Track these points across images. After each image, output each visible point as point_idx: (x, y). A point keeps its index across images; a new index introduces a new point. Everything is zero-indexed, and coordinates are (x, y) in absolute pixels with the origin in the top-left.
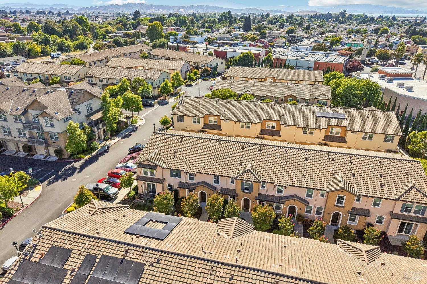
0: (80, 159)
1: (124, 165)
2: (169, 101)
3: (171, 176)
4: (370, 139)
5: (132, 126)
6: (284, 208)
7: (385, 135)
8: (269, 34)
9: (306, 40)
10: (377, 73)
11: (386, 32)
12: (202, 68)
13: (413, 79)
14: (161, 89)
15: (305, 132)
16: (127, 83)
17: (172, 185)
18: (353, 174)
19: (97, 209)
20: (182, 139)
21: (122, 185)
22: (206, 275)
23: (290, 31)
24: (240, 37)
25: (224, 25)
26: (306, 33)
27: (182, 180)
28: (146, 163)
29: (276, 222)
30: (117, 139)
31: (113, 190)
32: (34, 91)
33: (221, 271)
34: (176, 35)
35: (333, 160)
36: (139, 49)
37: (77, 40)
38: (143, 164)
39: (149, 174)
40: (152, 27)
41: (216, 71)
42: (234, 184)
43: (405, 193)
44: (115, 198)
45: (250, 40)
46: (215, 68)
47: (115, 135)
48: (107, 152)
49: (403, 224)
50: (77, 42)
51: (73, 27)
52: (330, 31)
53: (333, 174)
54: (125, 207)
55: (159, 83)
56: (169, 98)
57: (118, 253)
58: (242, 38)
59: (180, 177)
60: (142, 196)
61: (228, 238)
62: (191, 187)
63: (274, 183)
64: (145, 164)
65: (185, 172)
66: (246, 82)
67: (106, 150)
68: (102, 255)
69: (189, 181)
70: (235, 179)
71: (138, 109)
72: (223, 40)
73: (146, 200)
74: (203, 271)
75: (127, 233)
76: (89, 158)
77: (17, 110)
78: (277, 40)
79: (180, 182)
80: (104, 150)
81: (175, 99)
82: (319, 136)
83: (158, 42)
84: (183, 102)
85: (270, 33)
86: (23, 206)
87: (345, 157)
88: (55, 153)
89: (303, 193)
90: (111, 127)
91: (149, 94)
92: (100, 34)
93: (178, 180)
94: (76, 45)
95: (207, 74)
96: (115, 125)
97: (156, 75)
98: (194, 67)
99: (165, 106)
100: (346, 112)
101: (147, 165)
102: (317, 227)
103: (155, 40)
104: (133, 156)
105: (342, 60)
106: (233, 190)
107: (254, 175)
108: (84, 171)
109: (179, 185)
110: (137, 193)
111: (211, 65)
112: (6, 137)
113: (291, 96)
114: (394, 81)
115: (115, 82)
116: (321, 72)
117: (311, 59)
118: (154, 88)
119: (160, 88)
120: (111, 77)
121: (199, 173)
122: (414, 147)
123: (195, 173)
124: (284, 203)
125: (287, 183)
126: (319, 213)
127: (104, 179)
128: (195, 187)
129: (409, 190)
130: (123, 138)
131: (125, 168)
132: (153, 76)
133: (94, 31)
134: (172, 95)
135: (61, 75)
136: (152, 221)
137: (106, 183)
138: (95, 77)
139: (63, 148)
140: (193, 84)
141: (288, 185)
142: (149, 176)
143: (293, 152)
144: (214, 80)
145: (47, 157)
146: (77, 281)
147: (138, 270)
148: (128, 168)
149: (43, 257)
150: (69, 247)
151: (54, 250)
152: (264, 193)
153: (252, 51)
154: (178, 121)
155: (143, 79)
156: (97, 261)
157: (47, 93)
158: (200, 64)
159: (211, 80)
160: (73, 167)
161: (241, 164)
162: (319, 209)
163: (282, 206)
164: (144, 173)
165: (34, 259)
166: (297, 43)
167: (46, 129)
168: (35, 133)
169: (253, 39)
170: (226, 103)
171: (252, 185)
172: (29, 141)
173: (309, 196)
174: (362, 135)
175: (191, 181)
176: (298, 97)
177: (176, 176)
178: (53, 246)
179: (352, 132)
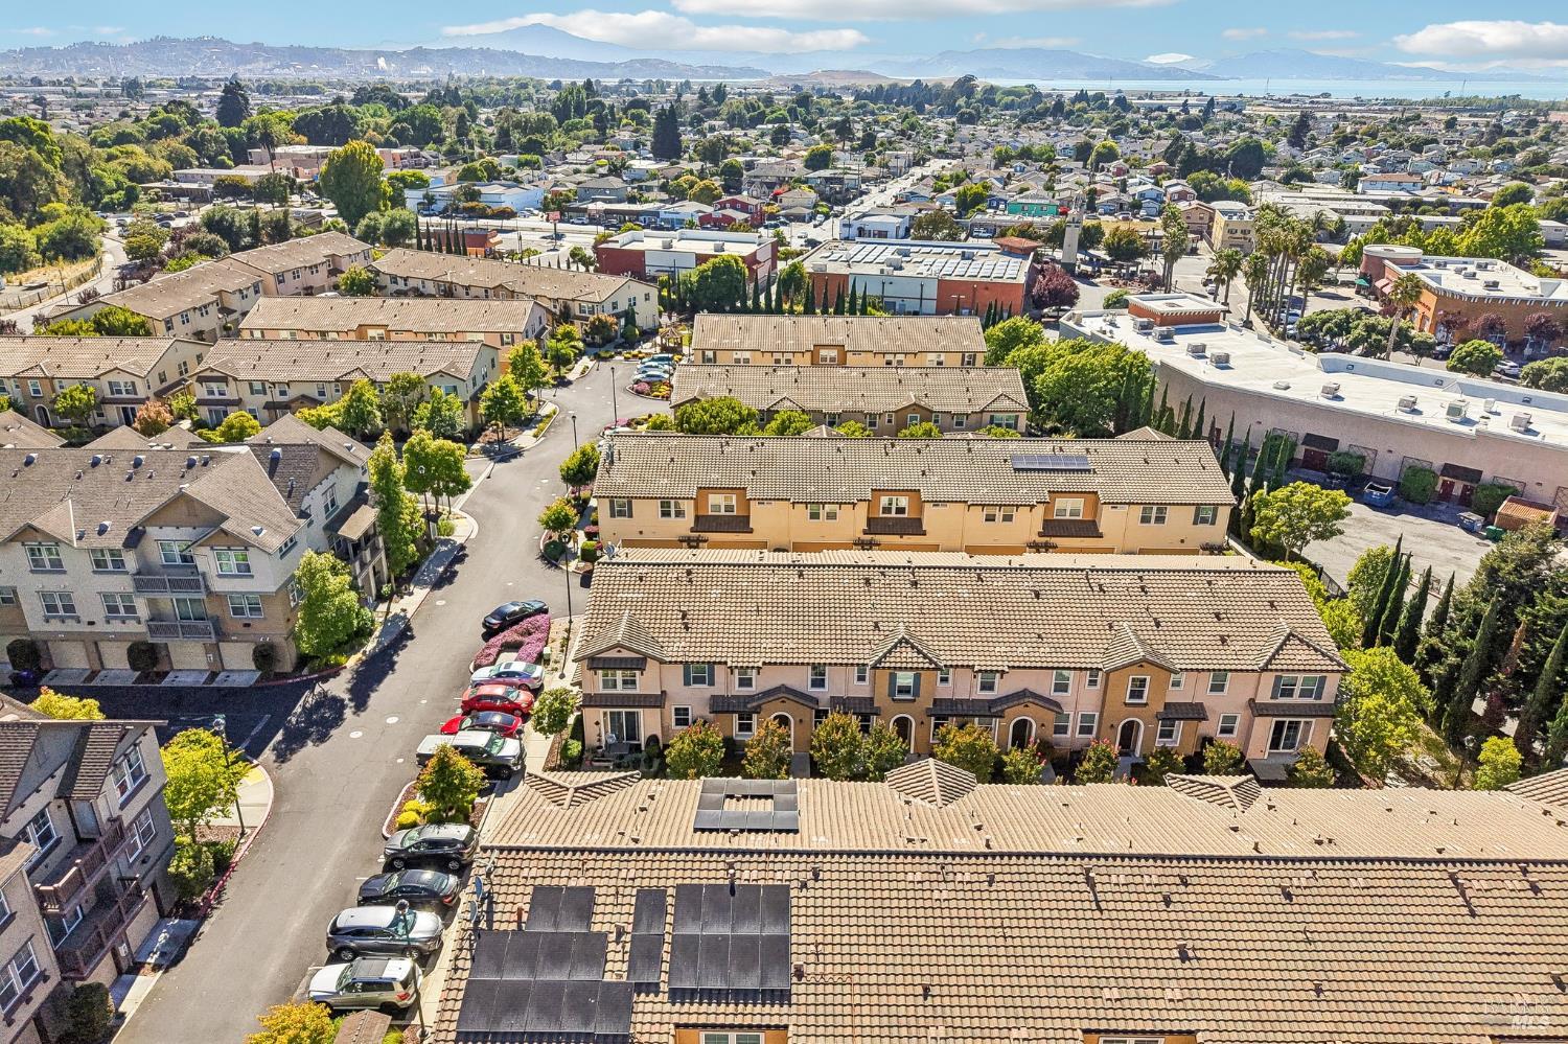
0: (335, 671)
1: (496, 669)
2: (517, 443)
3: (687, 683)
4: (1160, 519)
5: (445, 542)
6: (1002, 727)
7: (1194, 507)
8: (752, 173)
9: (874, 190)
10: (1126, 311)
11: (1109, 155)
12: (586, 319)
13: (1223, 329)
14: (488, 408)
16: (370, 394)
17: (687, 709)
18: (1155, 619)
19: (571, 791)
20: (689, 573)
22: (935, 885)
23: (819, 160)
24: (655, 183)
25: (581, 133)
26: (870, 164)
27: (718, 689)
28: (613, 654)
29: (1000, 764)
30: (419, 593)
31: (509, 746)
32: (137, 464)
33: (966, 872)
34: (423, 182)
35: (1101, 590)
36: (321, 253)
37: (42, 219)
38: (605, 659)
39: (619, 683)
40: (346, 162)
41: (634, 325)
42: (867, 683)
43: (1277, 652)
45: (697, 198)
46: (629, 316)
47: (408, 581)
48: (412, 638)
49: (1279, 726)
50: (48, 228)
51: (22, 171)
52: (941, 154)
53: (1111, 627)
54: (630, 777)
56: (516, 434)
57: (713, 874)
58: (663, 188)
60: (600, 751)
61: (933, 806)
62: (747, 706)
63: (973, 667)
64: (610, 659)
65: (727, 667)
66: (771, 370)
67: (401, 635)
68: (678, 887)
69: (738, 690)
70: (874, 667)
72: (605, 201)
73: (617, 761)
74: (926, 876)
75: (703, 831)
76: (364, 664)
77: (102, 531)
78: (787, 198)
79: (713, 697)
80: (396, 630)
81: (535, 436)
82: (1029, 524)
83: (383, 221)
84: (616, 456)
85: (750, 166)
86: (243, 834)
87: (1126, 579)
89: (1044, 685)
92: (110, 183)
93: (705, 691)
94: (45, 241)
95: (601, 337)
96: (412, 546)
98: (557, 316)
99: (514, 462)
100: (1088, 451)
101: (616, 659)
102: (1099, 760)
103: (371, 214)
104: (507, 639)
105: (1016, 271)
106: (866, 699)
107: (919, 652)
108: (371, 705)
109: (711, 706)
111: (615, 306)
112: (55, 626)
113: (916, 407)
114: (1176, 338)
115: (313, 392)
116: (976, 323)
117: (922, 268)
119: (484, 404)
120: (296, 376)
121: (770, 664)
122: (1266, 532)
123: (759, 665)
124: (1001, 715)
125: (1006, 663)
126: (1086, 730)
127: (462, 719)
128: (759, 706)
129: (1284, 643)
130: (438, 585)
131: (508, 680)
132: (452, 365)
133: (84, 174)
135: (97, 378)
136: (732, 797)
137: (476, 730)
138: (235, 379)
139: (279, 640)
140: (571, 377)
141: (1009, 667)
142: (620, 690)
143: (999, 581)
144: (635, 356)
145: (214, 675)
146: (645, 952)
147: (778, 901)
148: (516, 680)
149: (525, 917)
150: (581, 883)
151: (545, 897)
152: (947, 696)
153: (727, 246)
154: (613, 515)
155: (423, 375)
156: (670, 900)
157: (191, 465)
158: (577, 304)
159: (627, 359)
160: (325, 696)
161: (876, 626)
162: (1087, 718)
163: (996, 722)
164: (606, 684)
165: (504, 927)
166: (850, 201)
167: (219, 586)
168: (168, 601)
169: (707, 196)
170: (752, 449)
171: (917, 678)
172: (153, 631)
173: (1061, 687)
174: (1138, 511)
175: (745, 691)
176: (936, 409)
177: (699, 680)
178: (536, 888)
179: (1115, 505)
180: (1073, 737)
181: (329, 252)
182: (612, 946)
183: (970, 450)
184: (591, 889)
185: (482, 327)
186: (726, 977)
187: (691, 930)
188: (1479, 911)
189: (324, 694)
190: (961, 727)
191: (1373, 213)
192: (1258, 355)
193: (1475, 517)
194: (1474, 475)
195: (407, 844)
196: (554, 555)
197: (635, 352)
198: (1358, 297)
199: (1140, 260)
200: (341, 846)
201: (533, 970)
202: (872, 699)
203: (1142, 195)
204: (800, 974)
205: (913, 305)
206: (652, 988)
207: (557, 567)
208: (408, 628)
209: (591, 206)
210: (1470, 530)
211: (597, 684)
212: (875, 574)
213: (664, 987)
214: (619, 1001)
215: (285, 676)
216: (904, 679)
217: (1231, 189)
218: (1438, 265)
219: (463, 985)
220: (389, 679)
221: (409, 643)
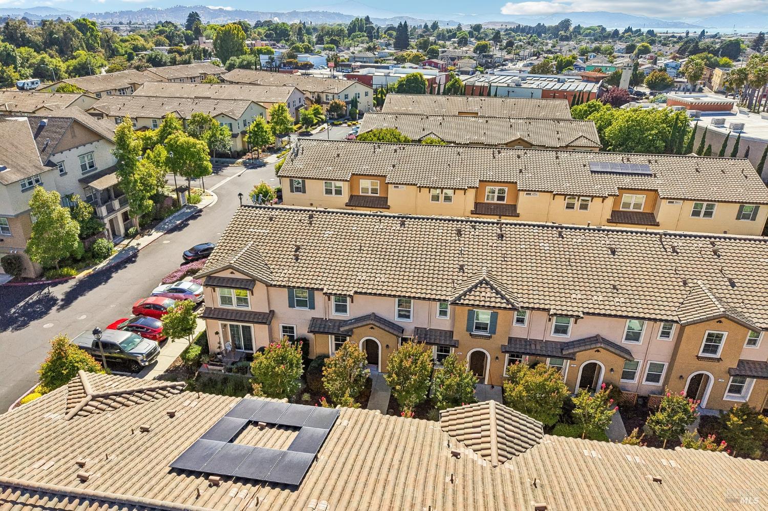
0: (65, 279)
1: (173, 286)
2: (265, 160)
3: (291, 305)
4: (708, 214)
5: (190, 207)
6: (572, 369)
7: (739, 205)
8: (444, 54)
9: (510, 65)
11: (645, 51)
12: (328, 103)
13: (734, 114)
14: (250, 137)
15: (570, 206)
16: (177, 124)
17: (292, 328)
18: (730, 280)
19: (89, 397)
20: (311, 217)
21: (167, 334)
23: (481, 49)
24: (391, 58)
25: (360, 39)
26: (509, 53)
27: (318, 313)
28: (226, 274)
29: (568, 406)
30: (155, 235)
31: (145, 346)
34: (272, 53)
35: (674, 251)
36: (201, 72)
37: (74, 58)
38: (220, 278)
39: (234, 301)
40: (225, 34)
41: (357, 108)
42: (448, 317)
44: (151, 366)
45: (411, 61)
46: (354, 103)
47: (152, 226)
48: (134, 262)
50: (73, 63)
51: (65, 34)
52: (549, 52)
53: (685, 283)
54: (173, 387)
55: (245, 125)
56: (267, 156)
58: (395, 59)
59: (312, 307)
60: (220, 356)
62: (342, 329)
63: (549, 310)
64: (224, 279)
65: (325, 294)
67: (129, 258)
69: (334, 315)
70: (454, 303)
71: (201, 172)
72: (361, 62)
73: (229, 366)
75: (180, 472)
76: (90, 276)
78: (460, 63)
79: (314, 319)
80: (125, 257)
81: (278, 157)
82: (600, 211)
83: (238, 61)
84: (300, 151)
85: (443, 52)
88: (4, 266)
89: (616, 332)
90: (140, 206)
91: (224, 146)
92: (122, 51)
94: (71, 68)
95: (338, 115)
96: (151, 202)
97: (238, 110)
98: (312, 101)
99: (259, 169)
100: (650, 162)
101: (229, 279)
102: (675, 412)
103: (232, 58)
104: (193, 267)
105: (592, 88)
106: (446, 332)
107: (497, 293)
108: (75, 304)
109: (311, 326)
110: (205, 350)
111: (346, 97)
113: (521, 141)
114: (704, 118)
116: (565, 103)
117: (534, 86)
118: (234, 136)
119: (248, 135)
120: (142, 115)
121: (361, 293)
123: (352, 293)
124: (572, 357)
125: (581, 309)
126: (653, 378)
127: (123, 321)
128: (351, 330)
130: (170, 231)
131: (175, 294)
132: (231, 111)
133: (109, 46)
134: (273, 150)
136: (256, 424)
137: (127, 330)
138: (107, 115)
139: (21, 252)
140: (313, 132)
141: (584, 313)
142: (234, 306)
143: (578, 238)
144: (354, 124)
148: (181, 295)
152: (524, 336)
154: (292, 191)
155: (211, 116)
158: (324, 94)
159: (349, 126)
160: (47, 296)
161: (461, 268)
162: (656, 367)
163: (567, 364)
164: (223, 300)
169: (416, 60)
170: (396, 151)
171: (494, 317)
173: (633, 336)
174: (690, 206)
175: (340, 316)
176: (535, 143)
177: (302, 303)
179: (671, 200)
180: (639, 384)
181: (203, 72)
183: (557, 158)
190: (533, 366)
197: (355, 122)
202: (451, 333)
203: (666, 65)
208: (135, 256)
211: (216, 299)
212: (467, 228)
215: (28, 280)
216: (484, 317)
217: (721, 63)
220: (99, 288)
221: (129, 265)
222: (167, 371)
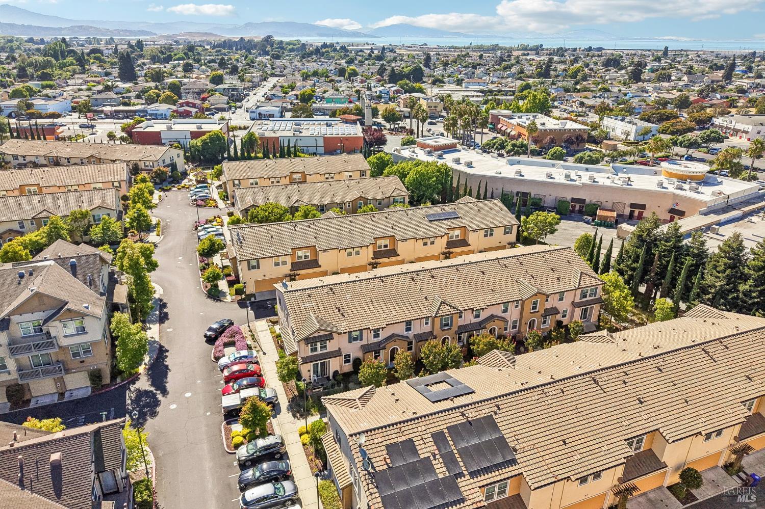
0: (135, 378)
2: (151, 240)
3: (350, 342)
4: (491, 235)
7: (504, 227)
8: (184, 87)
9: (251, 94)
10: (417, 146)
11: (355, 73)
13: (460, 150)
17: (350, 355)
18: (531, 275)
20: (331, 289)
22: (544, 399)
23: (216, 80)
24: (132, 94)
26: (242, 81)
27: (364, 342)
28: (316, 334)
30: (155, 327)
33: (552, 390)
35: (506, 267)
39: (319, 349)
41: (177, 170)
42: (430, 325)
43: (580, 280)
45: (166, 102)
52: (273, 75)
53: (517, 281)
56: (147, 236)
57: (456, 419)
58: (139, 97)
59: (362, 339)
62: (381, 346)
63: (471, 309)
65: (368, 330)
66: (284, 187)
67: (159, 349)
68: (447, 428)
69: (374, 340)
70: (435, 317)
74: (539, 397)
75: (436, 402)
78: (211, 100)
79: (363, 346)
80: (155, 349)
81: (157, 235)
82: (441, 244)
84: (242, 238)
85: (180, 83)
86: (147, 473)
87: (514, 261)
93: (358, 344)
95: (160, 180)
101: (317, 337)
106: (429, 332)
107: (451, 306)
109: (362, 350)
111: (164, 161)
113: (361, 198)
114: (444, 156)
116: (361, 156)
117: (310, 132)
121: (388, 324)
123: (383, 326)
124: (485, 328)
126: (515, 327)
128: (385, 346)
129: (581, 277)
130: (162, 321)
136: (427, 385)
139: (102, 366)
141: (486, 306)
142: (319, 352)
143: (465, 270)
144: (183, 187)
145: (62, 395)
146: (449, 460)
147: (489, 423)
148: (245, 360)
149: (389, 461)
150: (404, 438)
151: (392, 449)
152: (462, 324)
153: (203, 126)
154: (249, 269)
155: (89, 210)
156: (447, 435)
157: (22, 276)
158: (142, 162)
159: (179, 189)
160: (140, 391)
161: (426, 298)
162: (515, 322)
164: (312, 350)
165: (381, 468)
166: (243, 99)
167: (64, 342)
168: (26, 358)
169: (168, 100)
170: (309, 226)
171: (451, 318)
172: (22, 376)
173: (505, 311)
174: (483, 232)
175: (377, 340)
176: (369, 198)
177: (356, 339)
178: (387, 446)
179: (473, 231)
180: (510, 331)
182: (434, 462)
183: (407, 215)
184: (411, 440)
185: (100, 179)
186: (489, 461)
187: (463, 445)
188: (716, 360)
189: (138, 391)
191: (477, 96)
192: (480, 160)
193: (589, 218)
194: (583, 201)
195: (251, 452)
196: (215, 295)
197: (183, 185)
198: (490, 133)
199: (399, 122)
200: (208, 464)
201: (408, 484)
202: (432, 332)
203: (381, 91)
204: (515, 450)
205: (312, 150)
206: (461, 475)
207: (221, 301)
208: (161, 347)
209: (104, 108)
210: (588, 223)
211: (306, 351)
212: (414, 275)
213: (466, 473)
214: (451, 484)
215: (107, 386)
217: (417, 87)
218: (519, 117)
219: (379, 500)
220: (170, 375)
221: (167, 354)
222: (289, 402)
